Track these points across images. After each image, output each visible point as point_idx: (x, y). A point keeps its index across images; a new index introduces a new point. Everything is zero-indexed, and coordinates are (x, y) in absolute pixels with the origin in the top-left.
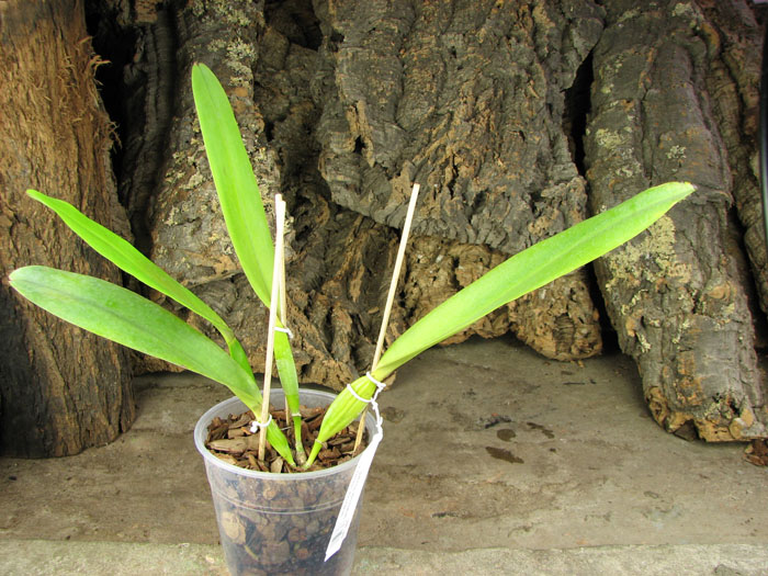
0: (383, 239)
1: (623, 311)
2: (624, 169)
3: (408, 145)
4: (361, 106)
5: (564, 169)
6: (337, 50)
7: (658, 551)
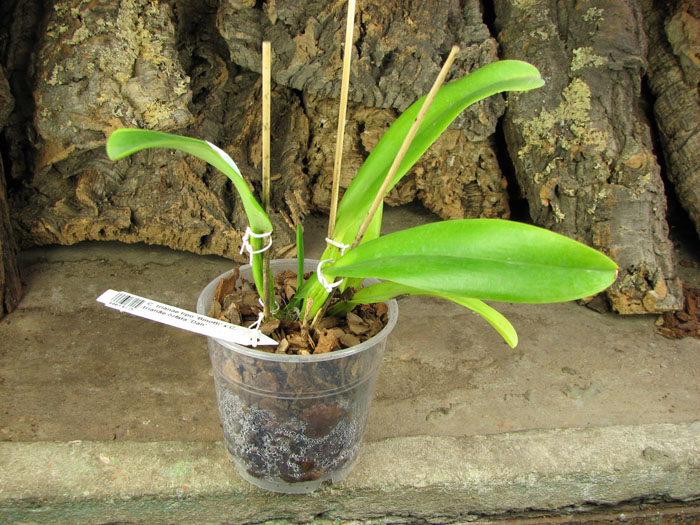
0: (285, 103)
1: (536, 179)
2: (539, 32)
5: (475, 30)
7: (585, 434)
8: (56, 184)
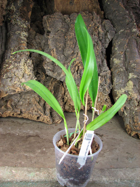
2: (121, 69)
3: (66, 60)
4: (54, 50)
5: (105, 68)
6: (49, 35)
7: (132, 170)
8: (2, 102)
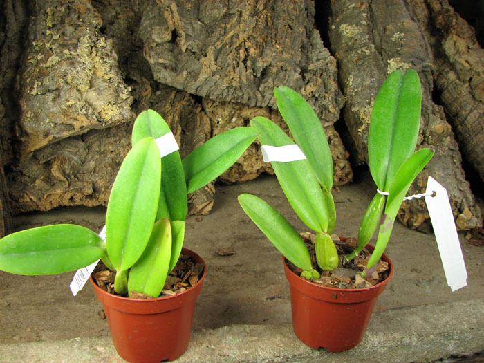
0: (191, 108)
2: (364, 49)
3: (209, 36)
4: (174, 7)
8: (35, 168)
